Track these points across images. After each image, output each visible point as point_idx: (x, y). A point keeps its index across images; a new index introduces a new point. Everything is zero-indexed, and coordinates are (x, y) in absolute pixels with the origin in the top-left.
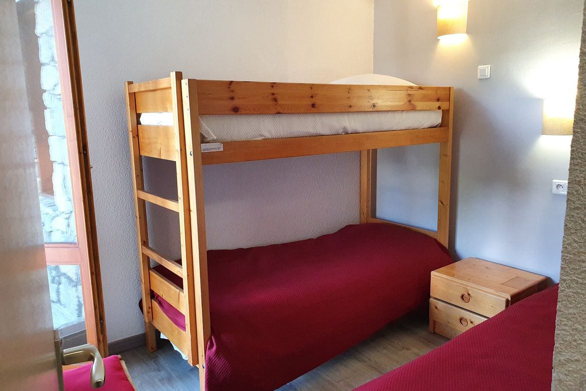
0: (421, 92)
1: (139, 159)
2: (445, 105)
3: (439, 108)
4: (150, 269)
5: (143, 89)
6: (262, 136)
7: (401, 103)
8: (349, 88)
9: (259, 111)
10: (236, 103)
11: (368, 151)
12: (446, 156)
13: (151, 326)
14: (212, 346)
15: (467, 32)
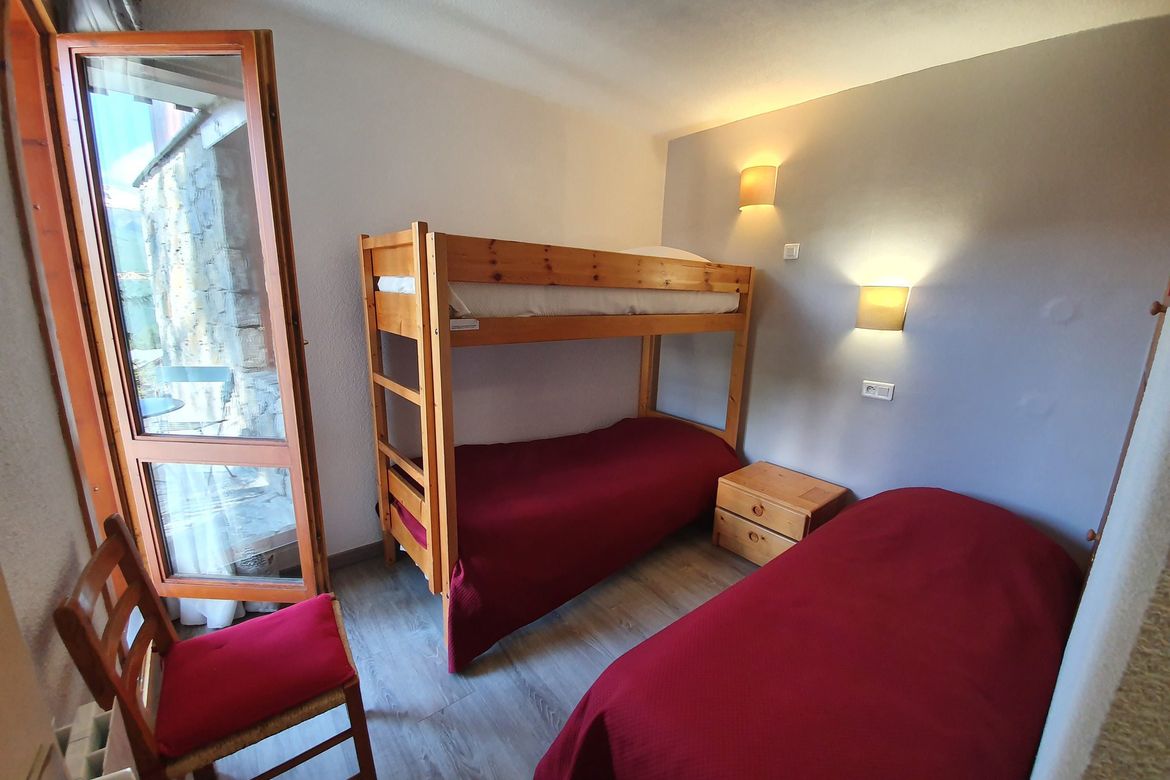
0: (718, 270)
1: (377, 334)
2: (744, 288)
3: (738, 291)
4: (388, 468)
5: (380, 246)
6: (531, 312)
7: (697, 282)
8: (639, 260)
9: (527, 280)
10: (499, 268)
11: (652, 336)
12: (740, 345)
13: (389, 533)
14: (459, 571)
15: (775, 204)
